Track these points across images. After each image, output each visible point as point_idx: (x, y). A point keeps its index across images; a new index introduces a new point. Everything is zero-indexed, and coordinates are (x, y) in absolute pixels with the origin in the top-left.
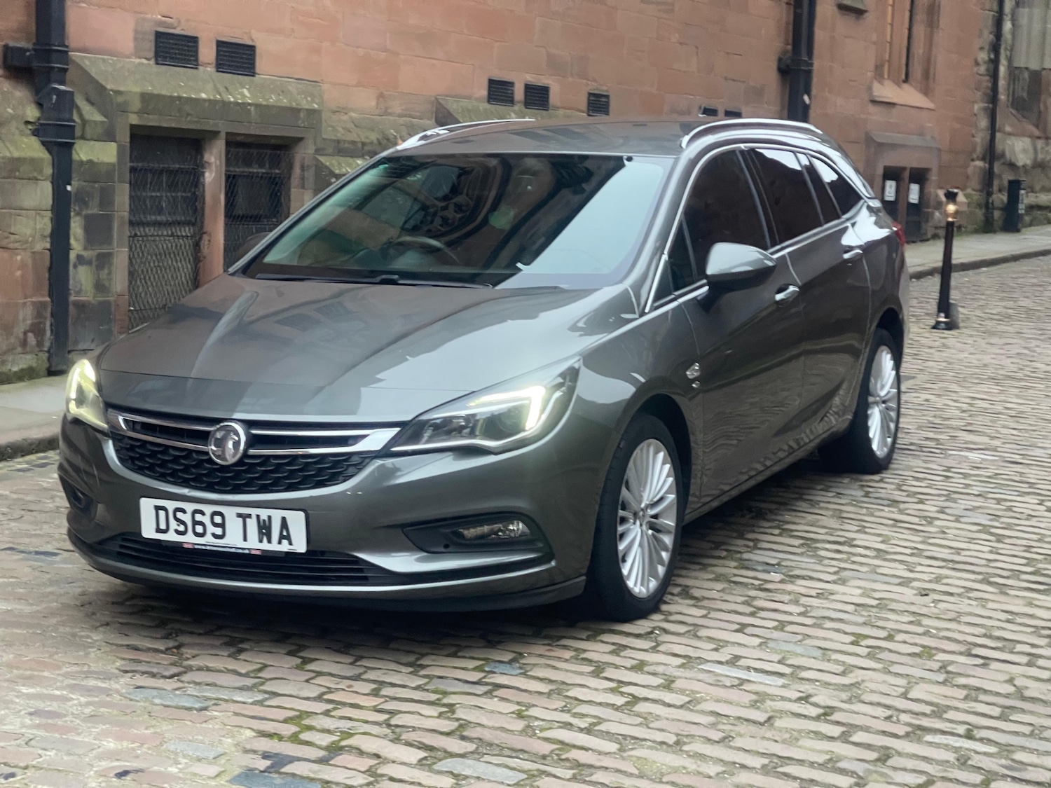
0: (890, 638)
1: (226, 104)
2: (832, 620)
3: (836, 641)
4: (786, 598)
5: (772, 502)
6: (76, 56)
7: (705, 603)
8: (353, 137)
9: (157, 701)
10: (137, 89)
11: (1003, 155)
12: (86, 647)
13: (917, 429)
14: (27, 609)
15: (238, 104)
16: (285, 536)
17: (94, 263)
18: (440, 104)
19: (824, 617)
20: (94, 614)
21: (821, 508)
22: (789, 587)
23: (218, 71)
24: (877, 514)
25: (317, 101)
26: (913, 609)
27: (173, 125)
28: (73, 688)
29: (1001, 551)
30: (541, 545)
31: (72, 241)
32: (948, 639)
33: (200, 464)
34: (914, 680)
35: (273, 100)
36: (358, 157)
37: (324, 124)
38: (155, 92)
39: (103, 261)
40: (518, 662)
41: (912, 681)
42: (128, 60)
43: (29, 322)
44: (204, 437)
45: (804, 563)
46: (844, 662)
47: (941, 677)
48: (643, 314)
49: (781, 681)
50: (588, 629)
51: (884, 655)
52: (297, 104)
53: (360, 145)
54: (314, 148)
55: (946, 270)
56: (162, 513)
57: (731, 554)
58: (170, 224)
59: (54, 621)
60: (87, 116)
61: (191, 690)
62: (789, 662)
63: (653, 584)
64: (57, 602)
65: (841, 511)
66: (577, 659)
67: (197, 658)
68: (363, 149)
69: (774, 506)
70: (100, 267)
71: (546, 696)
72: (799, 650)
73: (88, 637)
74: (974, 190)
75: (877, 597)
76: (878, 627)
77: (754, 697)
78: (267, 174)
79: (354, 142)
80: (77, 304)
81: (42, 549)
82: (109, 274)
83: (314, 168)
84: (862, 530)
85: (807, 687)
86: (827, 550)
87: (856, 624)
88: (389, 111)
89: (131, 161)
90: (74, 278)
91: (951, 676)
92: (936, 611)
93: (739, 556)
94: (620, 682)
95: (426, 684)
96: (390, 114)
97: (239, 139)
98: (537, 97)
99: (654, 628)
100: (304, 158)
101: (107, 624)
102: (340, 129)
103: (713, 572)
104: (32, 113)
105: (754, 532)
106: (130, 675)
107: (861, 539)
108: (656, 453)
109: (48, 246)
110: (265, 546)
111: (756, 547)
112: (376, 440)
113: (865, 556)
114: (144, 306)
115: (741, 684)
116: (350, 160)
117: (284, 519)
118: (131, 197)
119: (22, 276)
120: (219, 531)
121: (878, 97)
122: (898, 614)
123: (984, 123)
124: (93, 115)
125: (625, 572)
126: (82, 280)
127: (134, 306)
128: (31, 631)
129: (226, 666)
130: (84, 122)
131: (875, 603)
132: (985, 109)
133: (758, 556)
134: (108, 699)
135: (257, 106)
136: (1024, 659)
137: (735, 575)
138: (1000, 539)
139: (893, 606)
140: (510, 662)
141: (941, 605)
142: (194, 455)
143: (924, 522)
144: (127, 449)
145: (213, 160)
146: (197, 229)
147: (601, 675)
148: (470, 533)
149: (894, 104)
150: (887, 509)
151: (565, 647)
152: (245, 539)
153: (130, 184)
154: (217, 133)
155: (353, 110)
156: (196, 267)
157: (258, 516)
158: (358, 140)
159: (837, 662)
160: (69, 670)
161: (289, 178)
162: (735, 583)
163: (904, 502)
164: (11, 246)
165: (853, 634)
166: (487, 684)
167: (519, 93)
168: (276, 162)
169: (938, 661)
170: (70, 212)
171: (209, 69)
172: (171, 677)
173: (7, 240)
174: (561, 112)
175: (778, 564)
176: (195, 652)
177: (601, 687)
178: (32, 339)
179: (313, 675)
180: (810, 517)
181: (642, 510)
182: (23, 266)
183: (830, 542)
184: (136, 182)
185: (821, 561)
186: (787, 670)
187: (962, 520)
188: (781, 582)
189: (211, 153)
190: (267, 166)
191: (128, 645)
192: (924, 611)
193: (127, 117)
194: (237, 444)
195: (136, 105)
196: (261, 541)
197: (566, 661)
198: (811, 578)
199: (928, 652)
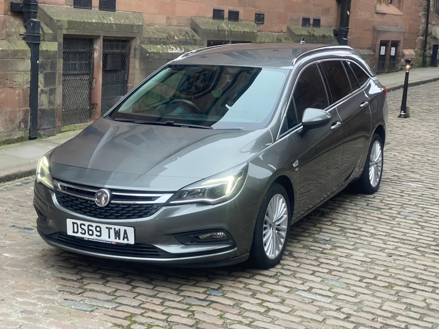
0: (375, 278)
1: (103, 24)
2: (351, 269)
3: (353, 280)
4: (332, 257)
5: (328, 208)
6: (41, 6)
7: (299, 260)
8: (156, 36)
9: (73, 307)
10: (66, 19)
11: (431, 34)
12: (44, 278)
13: (390, 170)
14: (20, 258)
15: (108, 24)
16: (126, 237)
17: (48, 93)
18: (193, 21)
19: (348, 268)
20: (48, 261)
21: (348, 212)
22: (334, 252)
23: (100, 10)
24: (372, 214)
25: (141, 21)
26: (385, 264)
27: (81, 34)
28: (39, 299)
29: (423, 234)
30: (231, 241)
31: (39, 84)
32: (399, 279)
33: (91, 206)
34: (385, 300)
35: (122, 22)
36: (158, 44)
37: (144, 31)
38: (74, 20)
39: (52, 92)
40: (221, 289)
41: (384, 300)
42: (63, 6)
43: (21, 118)
44: (93, 194)
45: (340, 240)
46: (356, 291)
47: (396, 298)
48: (275, 141)
49: (329, 300)
50: (250, 273)
51: (373, 287)
52: (133, 23)
53: (159, 39)
54: (140, 41)
55: (406, 86)
56: (75, 225)
57: (310, 235)
58: (79, 75)
59: (31, 264)
60: (46, 31)
61: (87, 301)
62: (333, 291)
63: (277, 253)
64: (32, 254)
65: (357, 213)
66: (245, 288)
67: (89, 285)
68: (160, 41)
69: (328, 210)
70: (50, 94)
71: (232, 307)
72: (337, 284)
73: (45, 273)
74: (418, 49)
75: (370, 257)
76: (371, 273)
77: (318, 309)
78: (120, 52)
79: (156, 38)
80: (41, 110)
81: (26, 227)
82: (54, 97)
83: (139, 50)
84: (365, 223)
85: (340, 303)
86: (350, 233)
87: (361, 271)
88: (171, 24)
89: (63, 49)
90: (40, 100)
91: (400, 297)
92: (395, 265)
93: (313, 236)
94: (263, 300)
95: (183, 300)
96: (171, 25)
97: (109, 38)
98: (234, 16)
99: (277, 273)
100: (135, 46)
101: (53, 266)
102: (151, 33)
103: (302, 244)
104: (23, 30)
105: (320, 224)
106: (62, 292)
107: (365, 228)
108: (280, 199)
109: (29, 86)
110: (117, 241)
111: (320, 231)
112: (163, 199)
113: (366, 236)
114: (69, 109)
115: (313, 302)
116: (155, 46)
117: (125, 230)
118: (63, 64)
119: (19, 99)
120: (99, 234)
121: (379, 11)
122: (379, 266)
123: (423, 20)
124: (48, 31)
125: (266, 249)
126: (43, 100)
127: (64, 109)
128: (22, 269)
129: (101, 289)
130: (44, 34)
131: (369, 260)
132: (424, 14)
133: (321, 236)
134: (53, 305)
135: (116, 24)
136: (430, 290)
137: (312, 246)
138: (423, 227)
139: (377, 262)
140: (217, 290)
141: (397, 262)
142: (89, 202)
143: (391, 219)
144: (61, 198)
145: (97, 48)
146: (90, 77)
147: (255, 297)
148: (202, 237)
149: (385, 14)
150: (376, 212)
151: (241, 282)
152: (109, 237)
153: (63, 59)
154: (100, 36)
155: (156, 24)
156: (90, 92)
157: (115, 229)
158: (158, 37)
159: (353, 291)
160: (37, 290)
161: (129, 54)
162: (311, 249)
163: (383, 209)
164: (14, 87)
165: (360, 276)
166: (208, 301)
167: (226, 15)
168: (124, 47)
169: (395, 290)
170: (38, 72)
171: (96, 9)
172: (79, 294)
173: (12, 85)
174: (244, 22)
175: (330, 240)
176: (89, 282)
177: (255, 303)
178: (22, 125)
179: (137, 294)
180: (343, 216)
181: (273, 223)
182: (19, 95)
183: (352, 229)
184: (65, 58)
185: (348, 239)
186: (332, 295)
187: (407, 218)
188: (331, 249)
189: (97, 45)
190: (120, 49)
191: (61, 277)
192: (390, 265)
193: (62, 31)
194: (106, 199)
195: (66, 26)
196: (116, 238)
197: (241, 289)
198: (343, 248)
199: (390, 286)
